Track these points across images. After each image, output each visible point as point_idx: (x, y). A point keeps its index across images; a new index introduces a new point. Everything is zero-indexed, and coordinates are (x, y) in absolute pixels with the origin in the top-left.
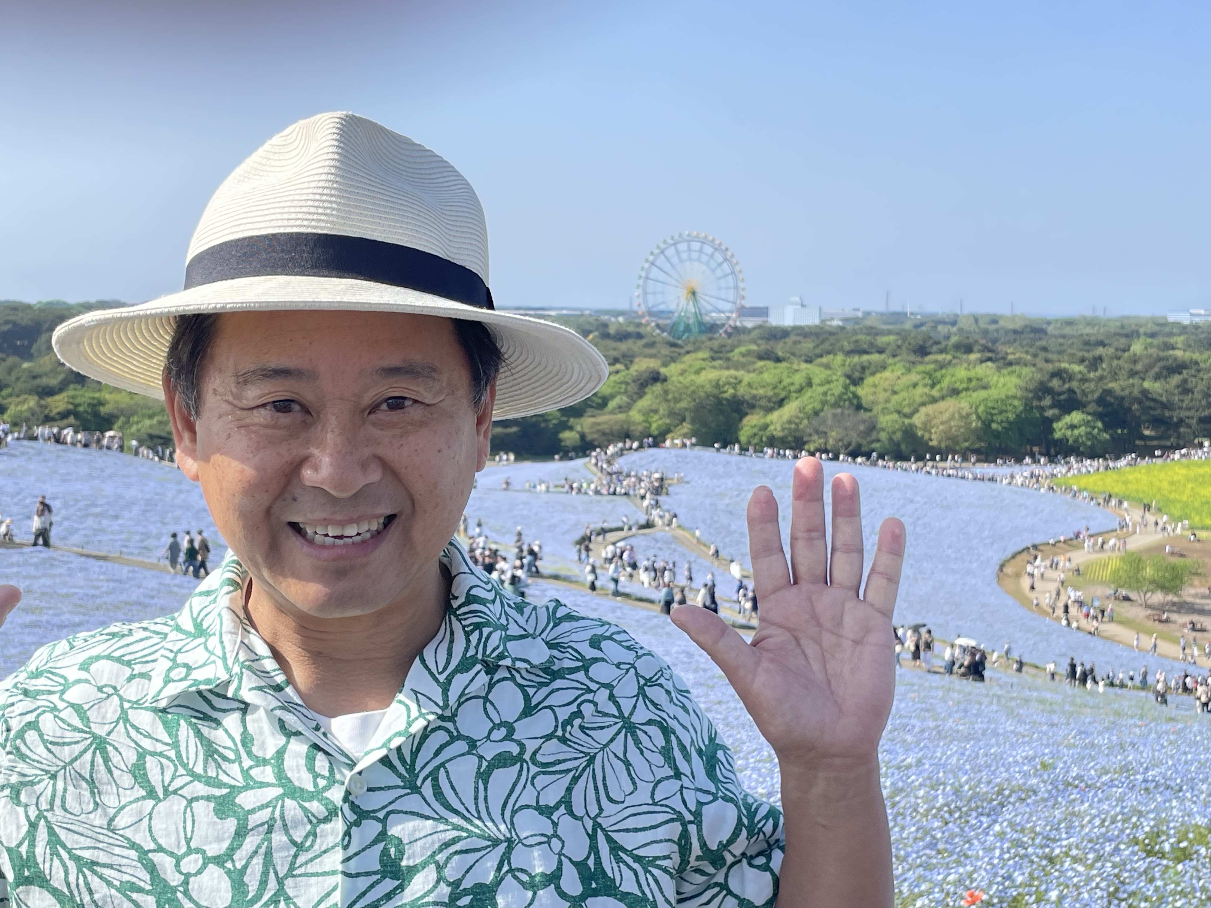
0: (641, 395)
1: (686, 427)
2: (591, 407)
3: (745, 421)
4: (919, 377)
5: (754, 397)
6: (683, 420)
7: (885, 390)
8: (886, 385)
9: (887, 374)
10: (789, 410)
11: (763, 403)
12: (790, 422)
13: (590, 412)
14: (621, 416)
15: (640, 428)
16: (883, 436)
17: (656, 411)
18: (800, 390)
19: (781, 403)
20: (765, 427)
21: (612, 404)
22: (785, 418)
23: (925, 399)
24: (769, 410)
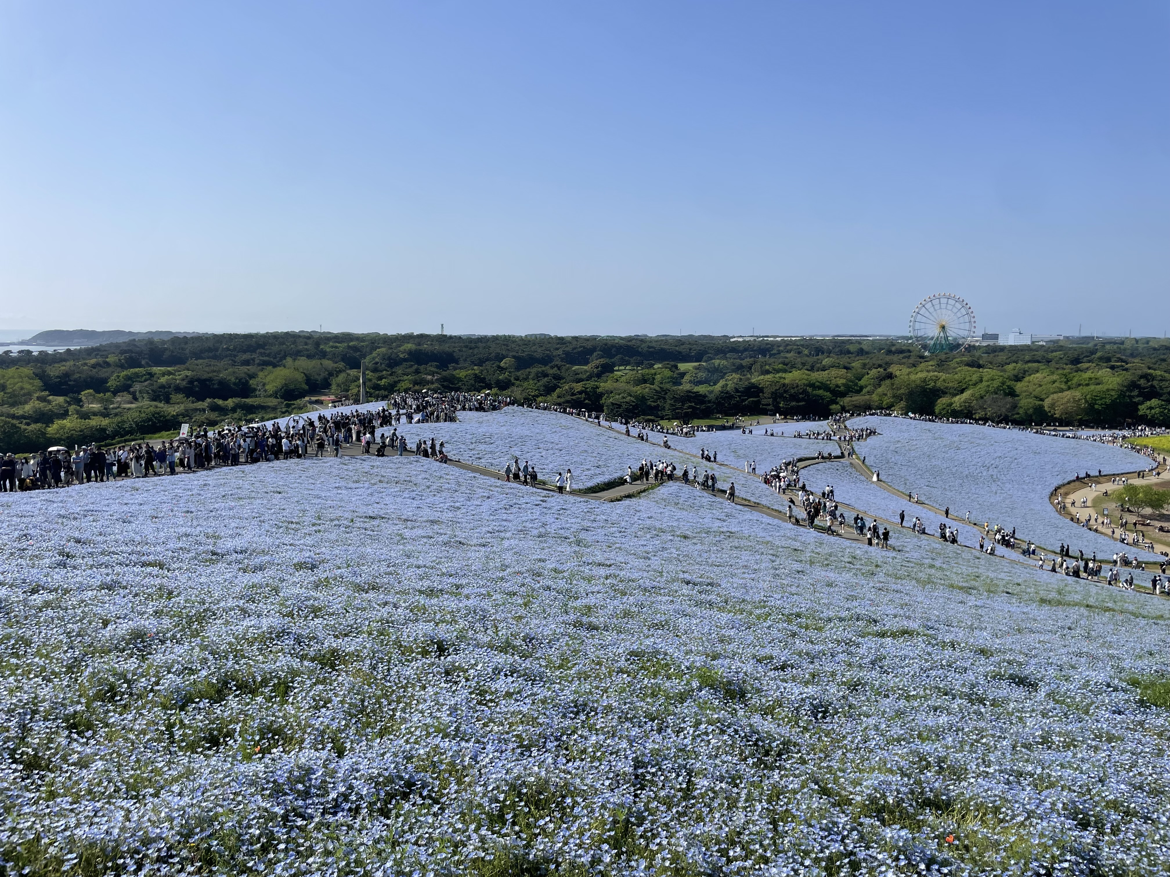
0: (880, 386)
1: (903, 404)
2: (852, 392)
3: (939, 401)
4: (1058, 377)
5: (946, 388)
6: (902, 400)
7: (1035, 384)
8: (1036, 381)
9: (1038, 375)
10: (966, 395)
11: (952, 391)
12: (965, 402)
13: (851, 394)
14: (867, 397)
15: (876, 404)
16: (1021, 411)
17: (886, 395)
18: (975, 385)
19: (962, 391)
20: (951, 404)
21: (865, 390)
22: (962, 400)
23: (1057, 390)
24: (955, 395)
